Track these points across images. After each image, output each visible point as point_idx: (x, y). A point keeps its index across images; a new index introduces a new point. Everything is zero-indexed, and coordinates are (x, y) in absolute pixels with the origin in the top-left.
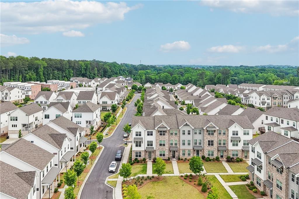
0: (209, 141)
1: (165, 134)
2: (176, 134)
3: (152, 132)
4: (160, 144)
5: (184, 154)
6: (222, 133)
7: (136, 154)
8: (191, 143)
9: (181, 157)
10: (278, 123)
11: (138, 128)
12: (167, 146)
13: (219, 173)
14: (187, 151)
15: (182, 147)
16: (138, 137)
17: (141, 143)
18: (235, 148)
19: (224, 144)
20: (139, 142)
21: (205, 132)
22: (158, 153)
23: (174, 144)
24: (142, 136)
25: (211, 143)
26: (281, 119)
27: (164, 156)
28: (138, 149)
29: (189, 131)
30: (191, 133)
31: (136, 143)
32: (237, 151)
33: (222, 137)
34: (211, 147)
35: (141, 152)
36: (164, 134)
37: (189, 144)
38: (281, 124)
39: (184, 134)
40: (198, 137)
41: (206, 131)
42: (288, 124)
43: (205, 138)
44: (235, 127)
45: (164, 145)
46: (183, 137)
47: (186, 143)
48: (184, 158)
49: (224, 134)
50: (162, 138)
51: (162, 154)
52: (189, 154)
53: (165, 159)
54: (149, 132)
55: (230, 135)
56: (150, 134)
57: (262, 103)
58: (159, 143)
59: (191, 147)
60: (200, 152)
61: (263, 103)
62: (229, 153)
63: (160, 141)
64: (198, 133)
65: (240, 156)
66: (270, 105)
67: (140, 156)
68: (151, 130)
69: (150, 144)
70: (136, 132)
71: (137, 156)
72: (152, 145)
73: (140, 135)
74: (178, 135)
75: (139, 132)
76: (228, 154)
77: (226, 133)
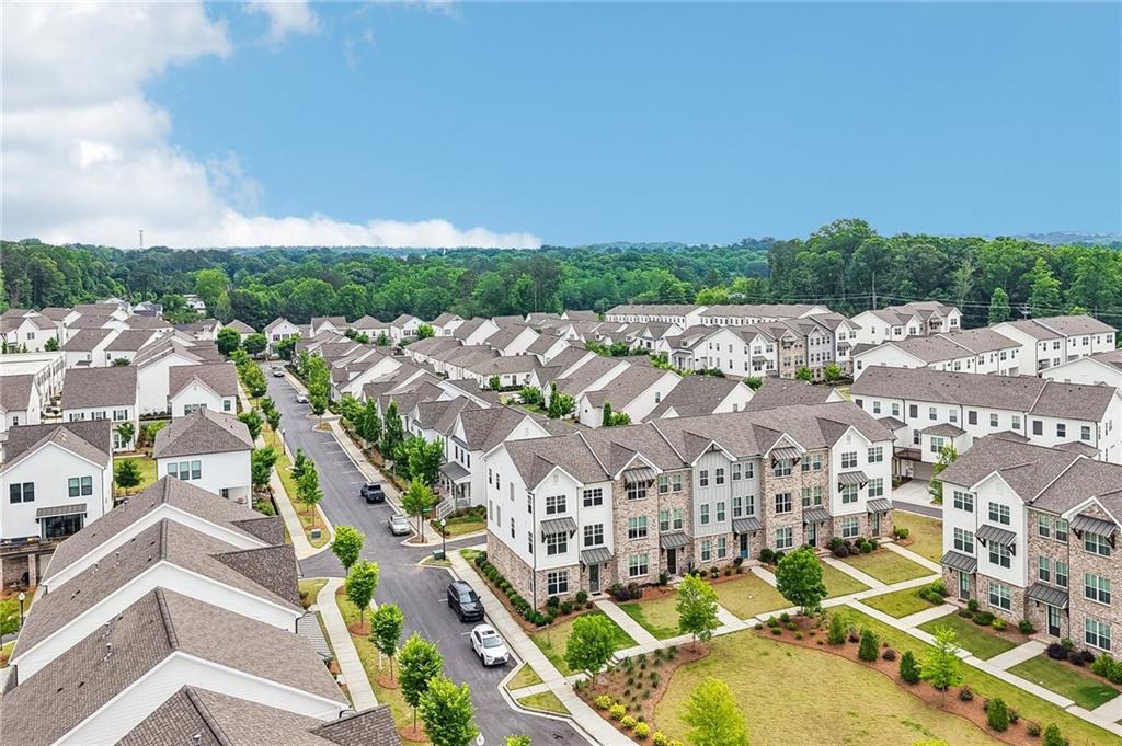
0: (779, 498)
1: (644, 492)
2: (677, 487)
3: (600, 490)
4: (630, 532)
5: (706, 555)
6: (811, 463)
7: (550, 581)
8: (728, 513)
9: (699, 563)
10: (900, 418)
11: (556, 481)
12: (653, 532)
13: (853, 596)
14: (716, 542)
15: (700, 531)
16: (557, 516)
17: (565, 539)
18: (851, 508)
19: (818, 500)
20: (560, 535)
21: (768, 469)
22: (624, 566)
23: (672, 525)
24: (570, 511)
25: (784, 503)
26: (908, 404)
27: (646, 572)
28: (558, 562)
29: (720, 471)
30: (726, 476)
31: (549, 542)
32: (855, 517)
33: (814, 479)
34: (784, 518)
35: (565, 573)
36: (643, 494)
37: (721, 517)
38: (909, 420)
39: (706, 484)
40: (746, 488)
41: (769, 463)
42: (933, 417)
43: (767, 487)
44: (849, 439)
45: (645, 533)
46: (702, 496)
47: (713, 514)
48: (707, 568)
49: (817, 466)
50: (636, 508)
51: (636, 568)
52: (722, 553)
53: (649, 584)
54: (590, 491)
55: (836, 468)
56: (593, 499)
57: (754, 363)
58: (628, 528)
59: (725, 528)
60: (751, 540)
61: (757, 364)
62: (836, 527)
63: (630, 519)
64: (743, 475)
65: (864, 532)
66: (775, 368)
67: (564, 587)
68: (597, 486)
69: (594, 536)
70: (548, 499)
71: (552, 589)
72: (599, 540)
73: (562, 509)
74: (685, 490)
75: (559, 498)
76: (831, 533)
77: (823, 463)
